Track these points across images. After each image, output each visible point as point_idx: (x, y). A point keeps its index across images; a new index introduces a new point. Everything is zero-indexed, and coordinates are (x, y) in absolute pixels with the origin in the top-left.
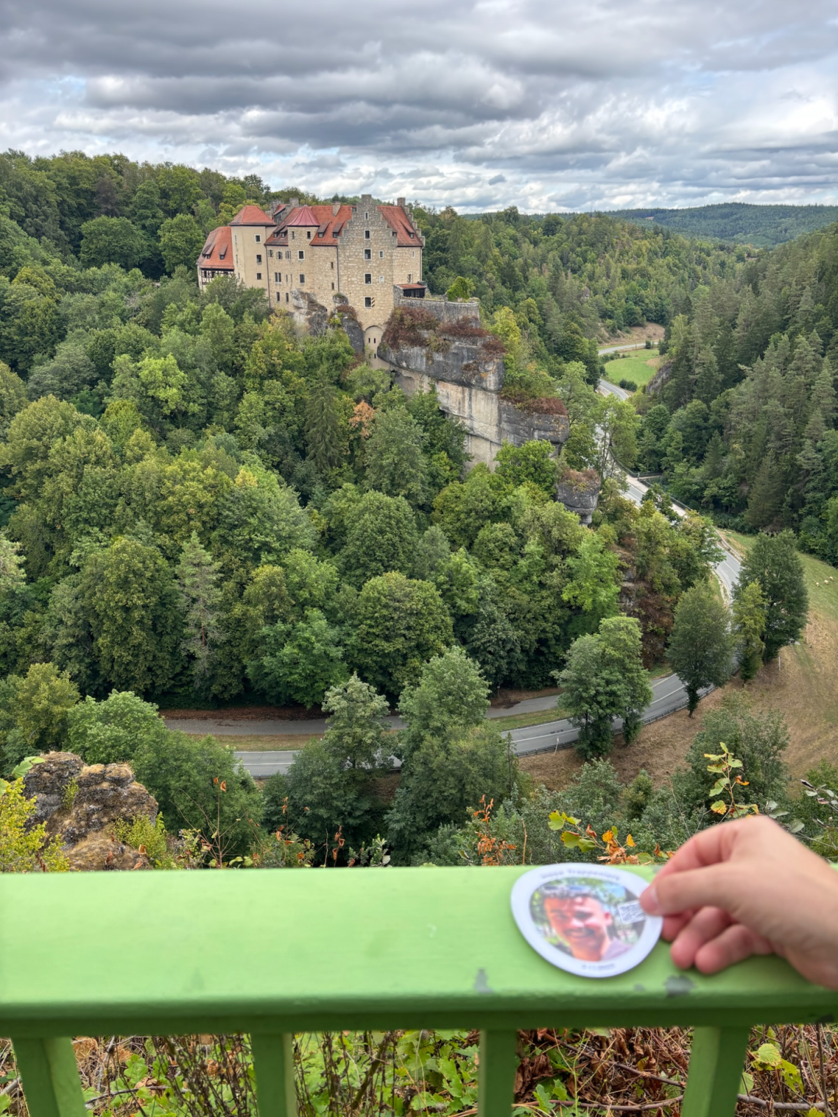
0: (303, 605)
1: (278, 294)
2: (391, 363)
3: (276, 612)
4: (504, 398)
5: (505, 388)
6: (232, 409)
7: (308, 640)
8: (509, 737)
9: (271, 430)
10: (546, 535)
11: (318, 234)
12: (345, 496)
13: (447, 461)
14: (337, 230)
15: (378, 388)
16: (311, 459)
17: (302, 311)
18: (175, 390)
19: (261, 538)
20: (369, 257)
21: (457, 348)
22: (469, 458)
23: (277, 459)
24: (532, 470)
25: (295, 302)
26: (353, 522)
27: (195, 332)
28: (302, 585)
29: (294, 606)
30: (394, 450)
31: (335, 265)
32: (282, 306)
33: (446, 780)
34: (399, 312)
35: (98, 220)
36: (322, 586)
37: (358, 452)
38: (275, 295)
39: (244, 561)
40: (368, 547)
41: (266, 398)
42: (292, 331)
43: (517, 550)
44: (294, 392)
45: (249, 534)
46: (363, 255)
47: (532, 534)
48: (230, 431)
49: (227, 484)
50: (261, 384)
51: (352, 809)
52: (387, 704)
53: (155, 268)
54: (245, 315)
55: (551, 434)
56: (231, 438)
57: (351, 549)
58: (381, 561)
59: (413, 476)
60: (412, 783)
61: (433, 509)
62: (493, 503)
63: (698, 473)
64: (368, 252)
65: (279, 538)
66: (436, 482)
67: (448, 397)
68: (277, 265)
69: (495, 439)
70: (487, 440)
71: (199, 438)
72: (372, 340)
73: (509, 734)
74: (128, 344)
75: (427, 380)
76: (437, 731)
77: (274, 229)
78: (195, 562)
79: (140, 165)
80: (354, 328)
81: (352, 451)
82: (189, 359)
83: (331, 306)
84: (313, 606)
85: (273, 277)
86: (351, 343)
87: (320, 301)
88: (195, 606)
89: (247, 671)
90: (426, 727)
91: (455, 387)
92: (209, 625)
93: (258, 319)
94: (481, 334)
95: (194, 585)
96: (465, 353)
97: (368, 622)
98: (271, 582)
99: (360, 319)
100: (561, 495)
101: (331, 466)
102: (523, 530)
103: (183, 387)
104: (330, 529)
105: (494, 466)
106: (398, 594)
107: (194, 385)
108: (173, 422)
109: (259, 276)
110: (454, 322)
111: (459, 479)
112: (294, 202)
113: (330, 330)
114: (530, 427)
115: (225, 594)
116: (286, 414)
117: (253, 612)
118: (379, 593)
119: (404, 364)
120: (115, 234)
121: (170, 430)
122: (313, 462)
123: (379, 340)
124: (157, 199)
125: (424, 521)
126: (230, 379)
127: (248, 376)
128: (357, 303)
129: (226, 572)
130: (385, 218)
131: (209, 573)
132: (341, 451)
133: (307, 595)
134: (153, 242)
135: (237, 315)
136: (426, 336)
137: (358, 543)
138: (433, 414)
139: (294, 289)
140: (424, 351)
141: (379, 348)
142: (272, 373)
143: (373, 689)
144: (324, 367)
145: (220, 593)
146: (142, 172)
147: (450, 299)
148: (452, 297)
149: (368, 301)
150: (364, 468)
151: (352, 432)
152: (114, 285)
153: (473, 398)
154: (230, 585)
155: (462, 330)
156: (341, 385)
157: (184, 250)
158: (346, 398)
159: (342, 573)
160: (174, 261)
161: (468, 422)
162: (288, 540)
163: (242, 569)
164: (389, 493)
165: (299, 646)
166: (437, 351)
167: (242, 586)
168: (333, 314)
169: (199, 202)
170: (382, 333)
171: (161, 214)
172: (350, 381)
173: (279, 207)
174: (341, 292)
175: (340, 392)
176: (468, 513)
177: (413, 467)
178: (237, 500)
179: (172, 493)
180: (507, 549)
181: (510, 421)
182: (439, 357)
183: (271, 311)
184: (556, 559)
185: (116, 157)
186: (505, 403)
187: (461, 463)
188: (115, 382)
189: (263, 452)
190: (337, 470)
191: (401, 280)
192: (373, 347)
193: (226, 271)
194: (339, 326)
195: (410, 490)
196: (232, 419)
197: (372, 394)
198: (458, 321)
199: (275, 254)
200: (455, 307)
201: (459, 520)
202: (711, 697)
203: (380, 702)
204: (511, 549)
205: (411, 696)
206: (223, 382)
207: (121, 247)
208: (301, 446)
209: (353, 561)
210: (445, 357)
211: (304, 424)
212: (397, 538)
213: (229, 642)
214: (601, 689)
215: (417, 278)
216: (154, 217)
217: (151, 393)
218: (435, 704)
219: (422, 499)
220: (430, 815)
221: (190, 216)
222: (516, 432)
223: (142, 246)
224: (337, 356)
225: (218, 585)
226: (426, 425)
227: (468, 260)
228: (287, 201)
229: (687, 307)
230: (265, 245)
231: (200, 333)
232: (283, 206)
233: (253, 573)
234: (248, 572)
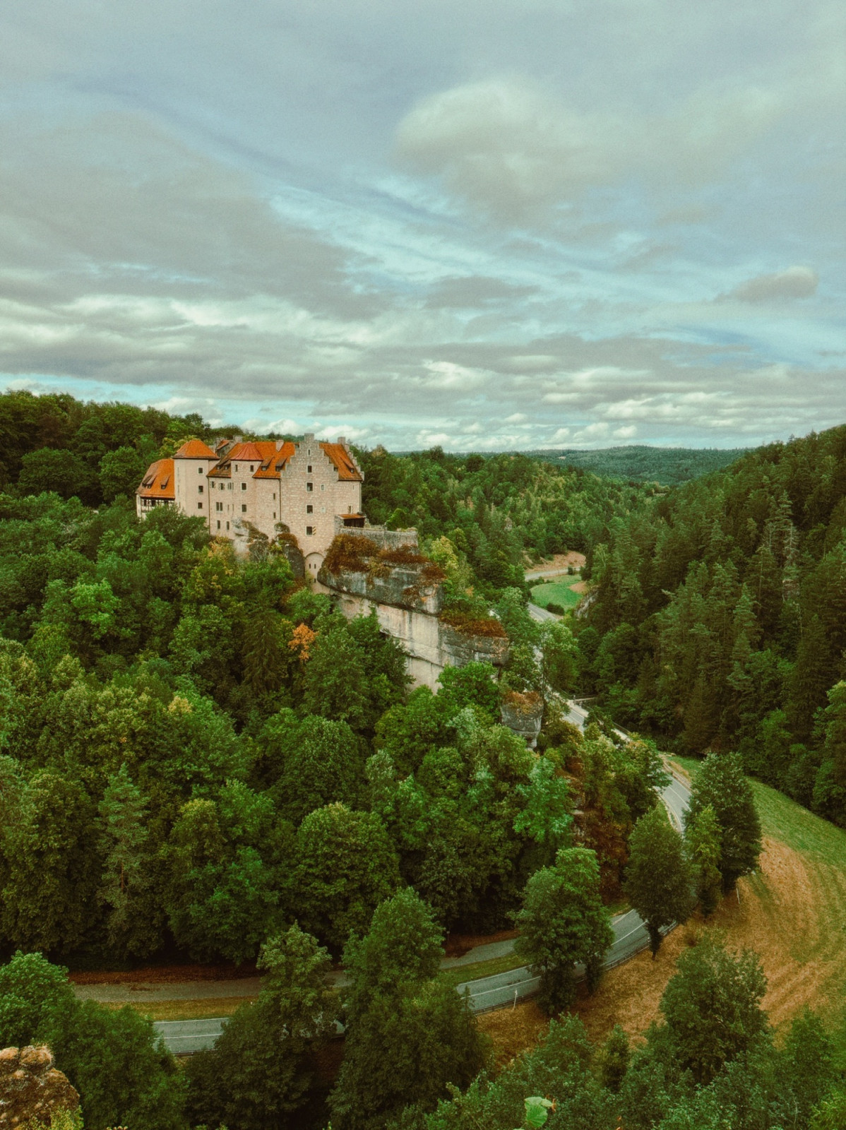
0: (234, 843)
1: (219, 522)
2: (332, 587)
3: (206, 853)
4: (444, 621)
5: (446, 612)
6: (167, 636)
7: (240, 883)
8: (467, 989)
9: (206, 654)
10: (493, 760)
11: (261, 467)
12: (282, 722)
13: (387, 683)
14: (281, 464)
15: (319, 611)
16: (248, 683)
17: (243, 538)
18: (107, 615)
19: (195, 768)
20: (311, 489)
21: (398, 573)
22: (410, 680)
23: (211, 684)
24: (475, 691)
25: (237, 530)
26: (291, 749)
27: (133, 558)
28: (235, 821)
29: (225, 845)
30: (336, 672)
31: (277, 496)
32: (222, 533)
33: (399, 1048)
34: (340, 539)
35: (40, 452)
36: (256, 821)
37: (296, 675)
38: (216, 523)
39: (172, 795)
40: (307, 777)
41: (203, 622)
42: (231, 559)
43: (466, 778)
44: (232, 616)
45: (182, 765)
46: (305, 488)
47: (479, 759)
48: (163, 656)
49: (161, 710)
50: (198, 609)
51: (288, 1090)
52: (329, 957)
53: (93, 497)
54: (185, 542)
55: (491, 656)
56: (164, 663)
57: (287, 779)
58: (320, 791)
59: (355, 699)
60: (358, 1052)
61: (375, 734)
62: (439, 726)
63: (634, 695)
64: (310, 485)
65: (213, 768)
66: (377, 705)
67: (388, 620)
68: (217, 495)
69: (436, 662)
70: (427, 661)
71: (130, 663)
72: (313, 566)
73: (467, 988)
74: (63, 570)
75: (367, 603)
76: (388, 988)
77: (217, 462)
78: (122, 797)
79: (85, 404)
80: (295, 554)
81: (290, 674)
82: (125, 585)
83: (272, 534)
84: (247, 845)
85: (213, 505)
86: (292, 568)
87: (261, 529)
88: (117, 847)
89: (171, 922)
90: (374, 983)
91: (395, 610)
92: (131, 868)
93: (198, 545)
94: (419, 560)
95: (118, 824)
96: (405, 579)
97: (308, 861)
98: (202, 818)
99: (301, 546)
100: (506, 717)
101: (268, 690)
102: (470, 755)
103: (116, 611)
104: (265, 758)
105: (436, 687)
106: (342, 829)
107: (128, 610)
108: (103, 647)
109: (200, 505)
110: (394, 549)
111: (400, 701)
112: (238, 439)
113: (271, 556)
114: (470, 649)
115: (151, 833)
116: (222, 638)
117: (180, 852)
118: (321, 827)
119: (345, 589)
120: (56, 465)
121: (100, 656)
122: (249, 687)
123: (319, 566)
124: (99, 434)
125: (364, 747)
126: (166, 603)
127: (186, 601)
128: (298, 531)
129: (153, 808)
130: (326, 454)
131: (136, 810)
132: (280, 674)
133: (240, 832)
134: (93, 472)
135: (177, 541)
136: (366, 562)
137: (296, 772)
138: (374, 636)
139: (235, 518)
140: (364, 576)
141: (319, 573)
142: (210, 598)
143: (315, 940)
144: (265, 591)
145: (145, 833)
146: (87, 409)
147: (389, 529)
148: (392, 527)
149: (310, 530)
150: (302, 692)
151: (290, 655)
152: (51, 512)
153: (413, 620)
154: (156, 822)
155: (401, 557)
156: (282, 609)
157: (123, 479)
158: (285, 621)
159: (278, 806)
160: (113, 490)
161: (408, 644)
162: (222, 771)
163: (169, 805)
164: (329, 717)
165: (231, 891)
166: (378, 576)
167: (169, 824)
168: (274, 542)
169: (142, 436)
170: (322, 560)
171: (102, 447)
172: (290, 605)
173: (222, 442)
174: (284, 521)
175: (279, 616)
176: (412, 738)
177: (354, 689)
178: (170, 728)
179: (104, 720)
180: (454, 776)
181: (450, 643)
182: (379, 582)
183: (212, 539)
184: (504, 786)
185: (62, 396)
186: (445, 625)
187: (401, 685)
188: (46, 606)
189: (197, 677)
190: (273, 695)
191: (342, 510)
192: (313, 572)
193: (166, 500)
194: (280, 552)
195: (351, 713)
196: (167, 643)
197: (312, 617)
198: (398, 549)
199: (217, 485)
200: (394, 536)
201: (402, 745)
202: (674, 935)
203: (320, 955)
204: (459, 776)
205: (356, 946)
206: (159, 607)
207: (61, 477)
208: (236, 669)
209: (290, 792)
210: (385, 582)
211: (241, 648)
212: (339, 767)
213: (152, 888)
214: (561, 931)
215: (357, 509)
216: (95, 449)
217: (81, 618)
218: (384, 956)
219: (363, 723)
220: (380, 1093)
221: (131, 449)
222: (457, 654)
223: (82, 476)
224: (277, 581)
225: (143, 822)
226: (366, 647)
227: (399, 493)
228: (230, 437)
229: (605, 537)
230: (208, 477)
231: (138, 559)
232: (227, 441)
233: (182, 809)
234: (176, 808)
